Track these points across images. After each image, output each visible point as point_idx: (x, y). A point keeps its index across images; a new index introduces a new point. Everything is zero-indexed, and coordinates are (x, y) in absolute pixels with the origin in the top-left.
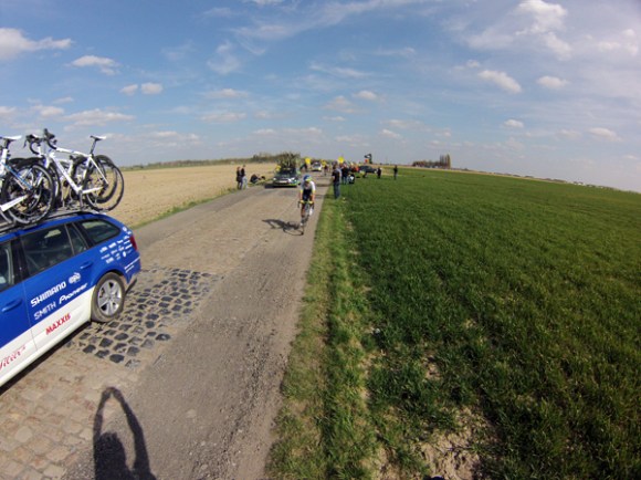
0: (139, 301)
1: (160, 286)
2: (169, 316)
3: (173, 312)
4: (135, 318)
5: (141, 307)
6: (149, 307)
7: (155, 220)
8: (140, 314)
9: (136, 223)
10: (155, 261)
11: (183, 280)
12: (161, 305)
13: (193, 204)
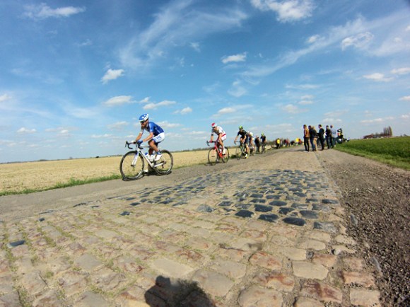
0: (267, 183)
1: (275, 176)
3: (312, 188)
5: (273, 185)
6: (283, 185)
8: (280, 189)
10: (250, 168)
11: (293, 174)
12: (293, 184)
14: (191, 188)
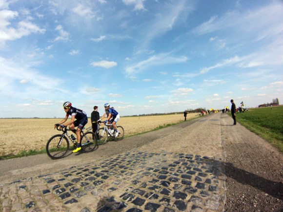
0: (161, 177)
1: (174, 166)
2: (196, 194)
3: (199, 190)
4: (161, 196)
5: (164, 184)
6: (172, 185)
7: (151, 131)
8: (166, 192)
9: (141, 132)
10: (162, 149)
11: (191, 162)
12: (184, 182)
13: (169, 125)
14: (98, 175)
